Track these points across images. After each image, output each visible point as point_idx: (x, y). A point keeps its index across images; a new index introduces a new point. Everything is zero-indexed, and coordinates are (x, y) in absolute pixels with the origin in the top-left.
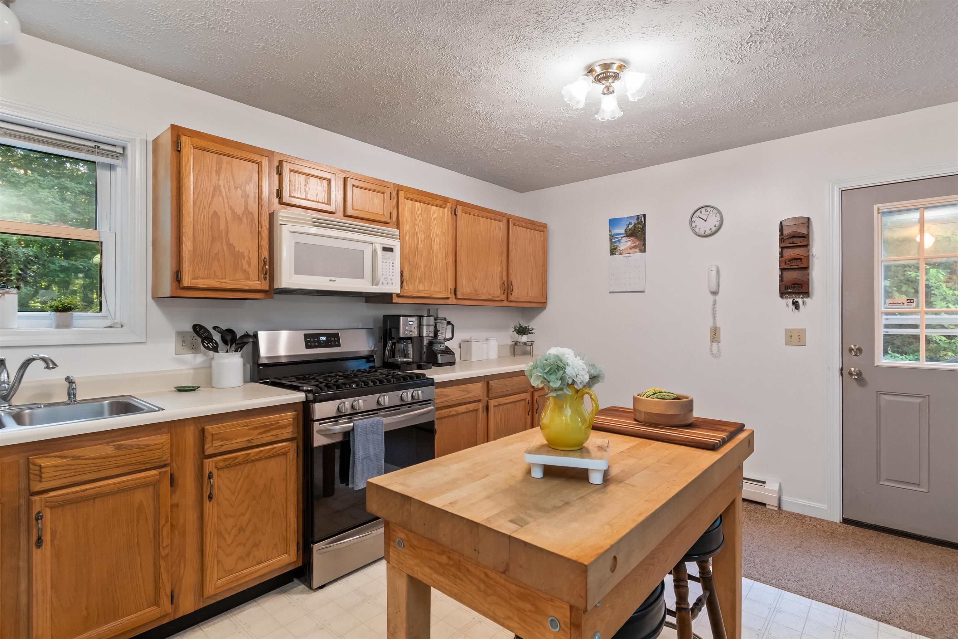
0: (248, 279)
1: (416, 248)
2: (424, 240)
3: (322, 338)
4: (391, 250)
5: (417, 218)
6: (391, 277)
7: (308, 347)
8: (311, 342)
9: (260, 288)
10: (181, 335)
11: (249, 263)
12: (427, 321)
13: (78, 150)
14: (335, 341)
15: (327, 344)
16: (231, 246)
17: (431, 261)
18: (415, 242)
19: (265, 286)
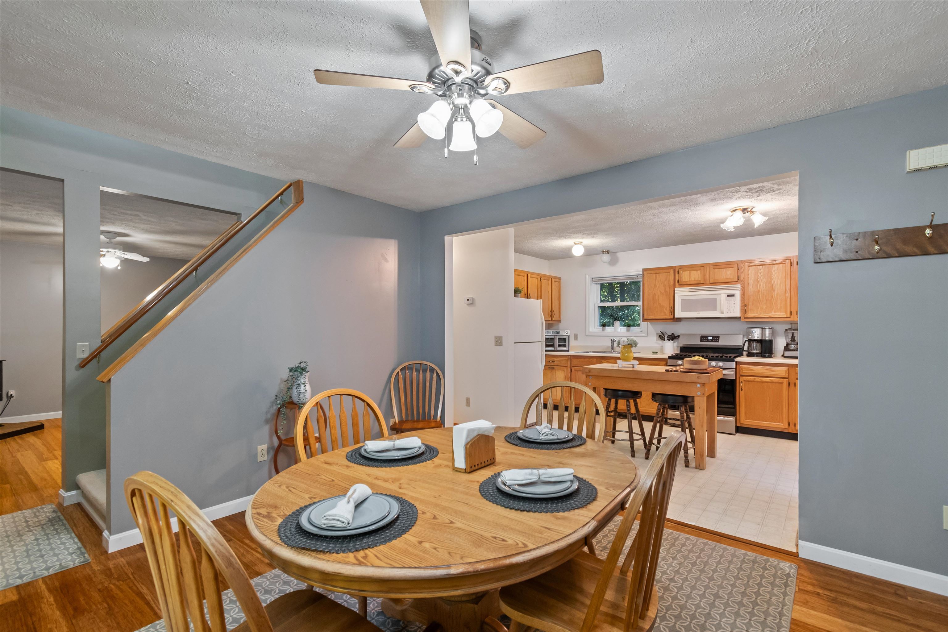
0: (666, 315)
1: (759, 291)
2: (766, 285)
3: (709, 338)
4: (733, 295)
5: (759, 274)
6: (733, 309)
7: (701, 341)
8: (703, 339)
9: (670, 318)
10: (657, 334)
11: (666, 309)
12: (769, 331)
13: (633, 279)
14: (716, 339)
15: (712, 341)
16: (659, 304)
17: (772, 297)
18: (757, 287)
19: (672, 317)
